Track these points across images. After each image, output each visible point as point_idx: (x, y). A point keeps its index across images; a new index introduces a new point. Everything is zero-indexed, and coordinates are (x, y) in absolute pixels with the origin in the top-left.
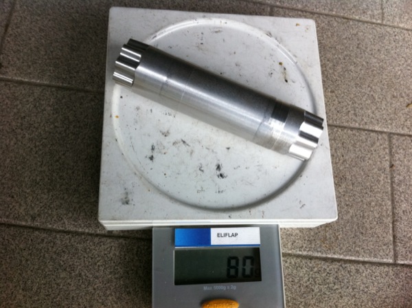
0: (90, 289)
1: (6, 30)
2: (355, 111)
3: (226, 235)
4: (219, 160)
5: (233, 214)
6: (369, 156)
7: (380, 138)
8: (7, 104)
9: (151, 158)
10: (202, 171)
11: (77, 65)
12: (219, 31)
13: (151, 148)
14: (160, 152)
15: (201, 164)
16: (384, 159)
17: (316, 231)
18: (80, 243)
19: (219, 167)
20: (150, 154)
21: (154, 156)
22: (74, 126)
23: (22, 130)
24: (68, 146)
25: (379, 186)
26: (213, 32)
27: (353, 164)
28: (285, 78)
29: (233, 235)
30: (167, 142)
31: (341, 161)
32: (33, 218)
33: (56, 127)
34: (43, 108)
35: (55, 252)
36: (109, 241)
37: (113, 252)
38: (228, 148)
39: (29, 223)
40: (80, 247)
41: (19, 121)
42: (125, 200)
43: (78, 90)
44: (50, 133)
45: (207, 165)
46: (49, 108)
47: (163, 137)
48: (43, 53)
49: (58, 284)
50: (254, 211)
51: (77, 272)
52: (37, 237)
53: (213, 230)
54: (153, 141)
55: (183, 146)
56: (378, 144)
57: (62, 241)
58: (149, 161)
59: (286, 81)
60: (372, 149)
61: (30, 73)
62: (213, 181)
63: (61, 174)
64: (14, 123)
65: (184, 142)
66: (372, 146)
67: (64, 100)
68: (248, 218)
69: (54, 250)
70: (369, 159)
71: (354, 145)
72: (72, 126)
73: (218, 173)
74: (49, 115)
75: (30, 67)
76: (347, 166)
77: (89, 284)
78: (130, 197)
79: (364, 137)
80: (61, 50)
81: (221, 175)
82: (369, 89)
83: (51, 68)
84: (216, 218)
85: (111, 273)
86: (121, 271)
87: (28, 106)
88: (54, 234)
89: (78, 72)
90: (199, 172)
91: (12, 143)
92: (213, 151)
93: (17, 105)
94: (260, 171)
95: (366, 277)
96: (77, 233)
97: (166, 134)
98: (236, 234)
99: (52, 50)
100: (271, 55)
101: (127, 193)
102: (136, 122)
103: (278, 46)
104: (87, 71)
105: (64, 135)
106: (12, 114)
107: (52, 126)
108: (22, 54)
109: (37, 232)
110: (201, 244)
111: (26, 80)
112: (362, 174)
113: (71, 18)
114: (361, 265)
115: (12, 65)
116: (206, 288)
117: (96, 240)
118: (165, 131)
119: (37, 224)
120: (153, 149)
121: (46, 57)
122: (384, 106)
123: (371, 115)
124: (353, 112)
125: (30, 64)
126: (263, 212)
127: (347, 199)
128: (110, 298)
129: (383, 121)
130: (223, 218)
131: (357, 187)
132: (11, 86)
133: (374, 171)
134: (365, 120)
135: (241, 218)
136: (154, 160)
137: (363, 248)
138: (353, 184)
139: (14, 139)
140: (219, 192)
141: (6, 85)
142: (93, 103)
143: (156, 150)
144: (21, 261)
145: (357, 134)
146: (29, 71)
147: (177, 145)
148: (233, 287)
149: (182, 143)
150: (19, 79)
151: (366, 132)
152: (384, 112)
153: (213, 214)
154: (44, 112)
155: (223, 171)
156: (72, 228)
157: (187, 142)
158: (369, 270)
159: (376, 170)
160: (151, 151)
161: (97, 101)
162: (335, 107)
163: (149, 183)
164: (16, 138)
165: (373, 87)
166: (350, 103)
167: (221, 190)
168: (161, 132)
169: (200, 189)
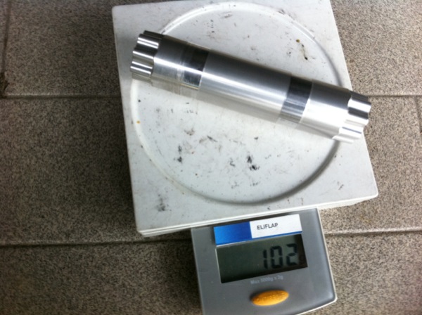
0: (136, 297)
1: (5, 45)
2: (378, 78)
3: (265, 226)
4: (248, 152)
5: (272, 205)
6: (398, 123)
7: (406, 103)
8: (20, 122)
9: (180, 160)
10: (234, 165)
11: (85, 71)
12: (229, 16)
13: (177, 149)
14: (188, 152)
15: (231, 159)
16: (414, 124)
17: (354, 208)
18: (119, 253)
19: (249, 159)
20: (177, 156)
21: (182, 157)
22: (93, 136)
23: (41, 147)
24: (91, 157)
25: (412, 153)
26: (222, 18)
27: (383, 133)
28: (304, 55)
29: (273, 226)
30: (192, 141)
31: (370, 133)
32: (68, 236)
33: (75, 138)
34: (58, 121)
35: (95, 266)
36: (147, 247)
37: (153, 257)
38: (257, 138)
39: (64, 241)
40: (119, 257)
41: (36, 138)
42: (160, 207)
43: (91, 98)
44: (70, 146)
45: (237, 159)
46: (65, 121)
47: (188, 136)
48: (48, 63)
49: (103, 298)
50: (292, 199)
51: (120, 283)
52: (74, 254)
53: (252, 223)
54: (179, 142)
55: (210, 142)
56: (406, 109)
57: (100, 253)
58: (178, 163)
59: (306, 59)
60: (400, 115)
61: (39, 87)
62: (246, 174)
63: (88, 186)
64: (31, 141)
65: (210, 138)
66: (400, 112)
67: (78, 110)
68: (287, 207)
69: (94, 264)
70: (399, 126)
71: (381, 114)
72: (91, 136)
73: (250, 165)
74: (66, 127)
75: (37, 80)
76: (377, 136)
77: (134, 292)
78: (165, 203)
79: (390, 104)
80: (66, 58)
81: (254, 167)
82: (389, 53)
83: (59, 78)
84: (255, 212)
85: (154, 279)
86: (165, 276)
87: (43, 122)
88: (92, 248)
89: (87, 79)
90: (231, 167)
91: (33, 162)
92: (241, 143)
93: (31, 122)
94: (292, 157)
95: (410, 247)
96: (114, 244)
97: (191, 133)
98: (276, 224)
99: (57, 59)
100: (287, 33)
101: (161, 200)
102: (159, 125)
103: (292, 23)
104: (97, 76)
105: (85, 146)
106: (27, 132)
107: (71, 138)
108: (26, 68)
109: (74, 249)
110: (242, 239)
111: (36, 94)
112: (394, 142)
113: (70, 22)
114: (403, 236)
115: (18, 81)
116: (253, 281)
117: (135, 248)
118: (189, 129)
119: (72, 240)
120: (180, 150)
121: (52, 68)
122: (407, 69)
123: (395, 80)
124: (375, 80)
125: (36, 77)
126: (302, 199)
127: (381, 171)
128: (157, 304)
129: (408, 85)
130: (262, 211)
131: (390, 156)
132: (21, 103)
133: (405, 138)
134: (389, 86)
135: (280, 208)
136: (183, 161)
137: (403, 219)
138: (385, 155)
139: (34, 158)
140: (254, 184)
141: (15, 103)
142: (108, 109)
143: (183, 151)
144: (62, 280)
145: (383, 102)
146: (37, 85)
147: (204, 142)
148: (280, 277)
149: (208, 139)
150: (28, 94)
151: (392, 98)
152: (407, 75)
153: (251, 209)
154: (60, 125)
155: (254, 162)
156: (109, 240)
157: (214, 138)
158: (412, 240)
159: (407, 136)
160: (178, 153)
161: (112, 106)
162: (357, 76)
163: (182, 185)
164: (36, 156)
165: (393, 50)
166: (372, 70)
167: (255, 182)
168: (185, 131)
169: (234, 185)
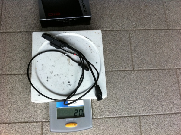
4: (69, 80)
15: (63, 81)
19: (69, 82)
21: (48, 80)
26: (67, 37)
28: (91, 51)
29: (75, 103)
30: (52, 75)
38: (72, 76)
45: (65, 82)
50: (80, 95)
54: (48, 75)
58: (46, 81)
62: (67, 87)
65: (58, 75)
73: (69, 84)
81: (70, 85)
90: (63, 84)
92: (67, 77)
97: (52, 73)
100: (87, 44)
102: (42, 69)
116: (67, 120)
120: (48, 78)
135: (76, 98)
140: (69, 90)
143: (49, 78)
147: (56, 76)
168: (50, 72)
169: (63, 89)
